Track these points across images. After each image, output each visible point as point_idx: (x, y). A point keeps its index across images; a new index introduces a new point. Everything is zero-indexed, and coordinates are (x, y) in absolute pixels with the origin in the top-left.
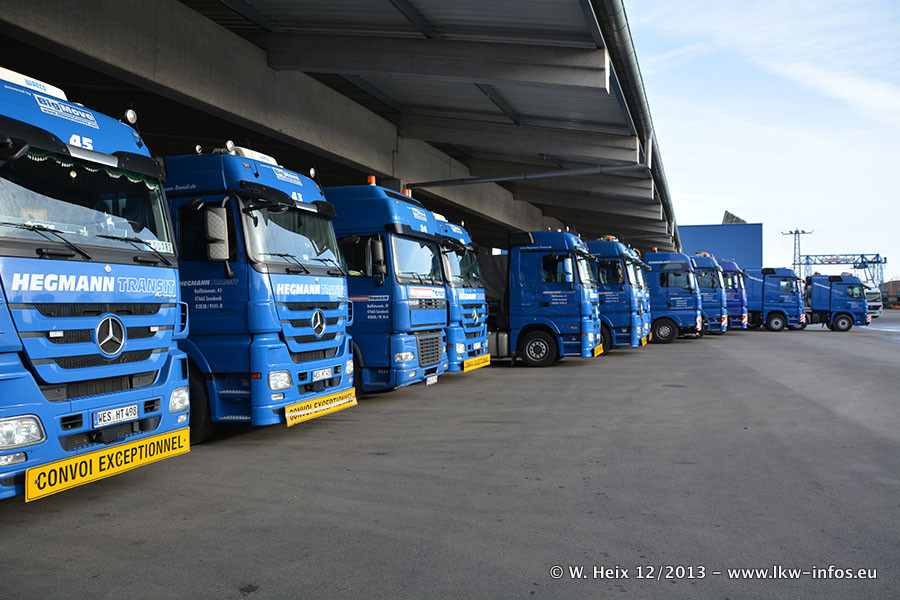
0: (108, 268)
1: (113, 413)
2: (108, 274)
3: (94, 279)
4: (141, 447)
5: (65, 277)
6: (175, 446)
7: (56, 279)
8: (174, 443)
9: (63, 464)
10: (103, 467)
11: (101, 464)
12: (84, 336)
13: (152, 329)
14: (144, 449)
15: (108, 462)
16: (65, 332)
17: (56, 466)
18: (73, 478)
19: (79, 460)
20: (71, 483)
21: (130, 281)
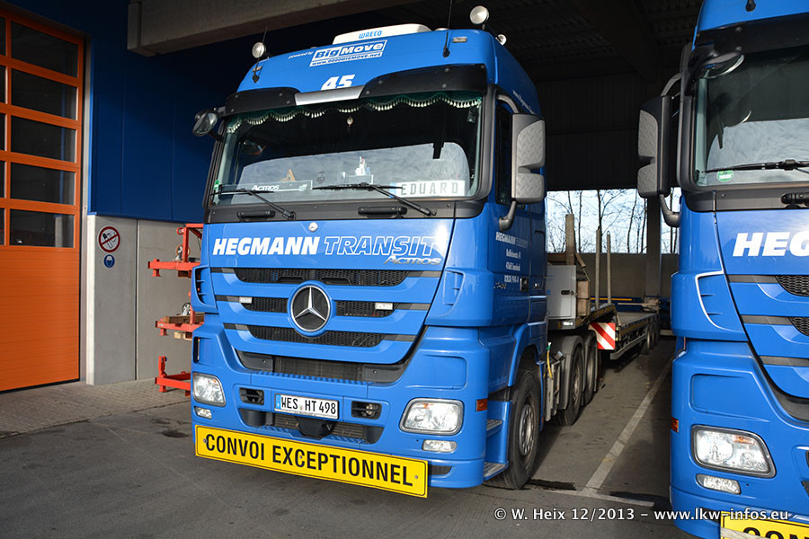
0: (314, 226)
1: (301, 401)
2: (313, 234)
3: (291, 240)
4: (335, 457)
5: (259, 239)
6: (396, 478)
7: (250, 243)
8: (393, 473)
9: (234, 436)
10: (277, 458)
11: (275, 454)
12: (277, 305)
13: (379, 306)
14: (339, 462)
15: (283, 456)
16: (253, 298)
17: (226, 435)
18: (243, 455)
19: (251, 438)
20: (238, 458)
21: (344, 240)
